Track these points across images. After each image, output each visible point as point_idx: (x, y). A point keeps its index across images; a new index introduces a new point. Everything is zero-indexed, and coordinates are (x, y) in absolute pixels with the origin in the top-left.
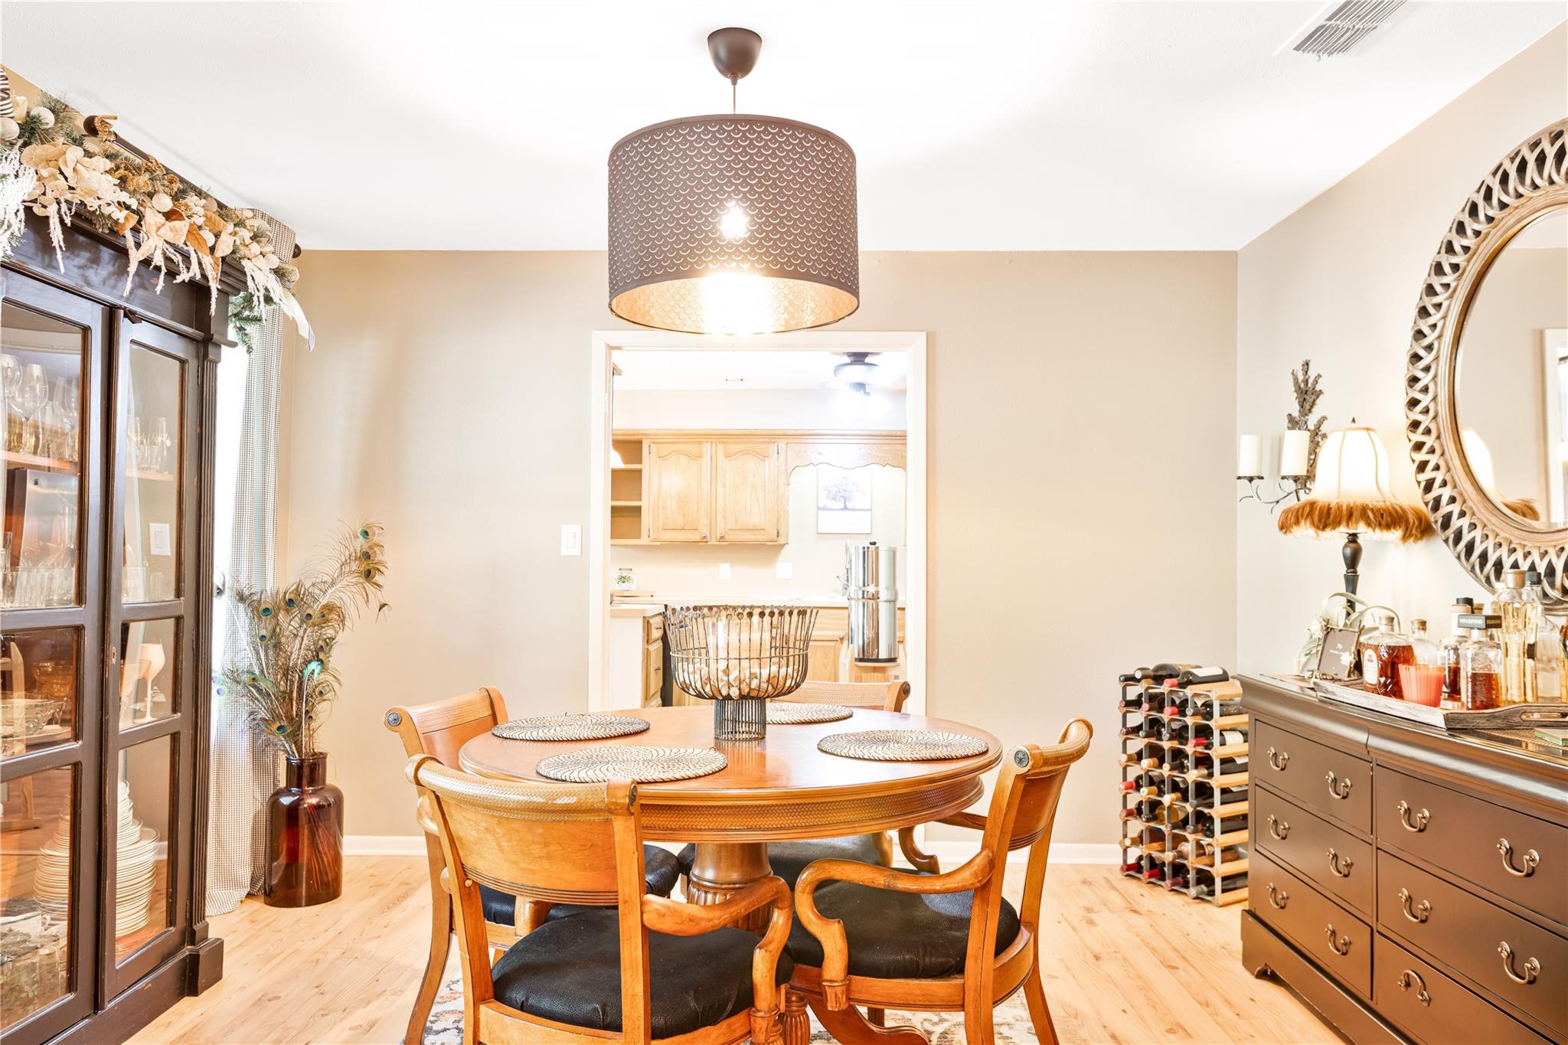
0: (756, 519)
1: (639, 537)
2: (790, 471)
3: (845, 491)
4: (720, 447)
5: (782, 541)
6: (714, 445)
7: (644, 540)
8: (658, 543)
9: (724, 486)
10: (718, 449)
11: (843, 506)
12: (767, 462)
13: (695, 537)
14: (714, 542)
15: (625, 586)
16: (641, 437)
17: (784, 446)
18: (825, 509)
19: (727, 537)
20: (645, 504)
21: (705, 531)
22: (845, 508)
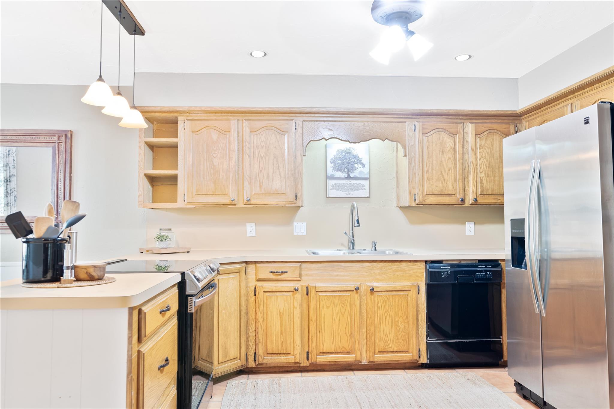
0: (277, 184)
1: (176, 201)
2: (305, 144)
3: (348, 163)
4: (246, 124)
5: (299, 203)
6: (241, 122)
7: (180, 204)
8: (193, 206)
9: (249, 156)
10: (244, 125)
11: (346, 175)
12: (286, 136)
13: (225, 200)
14: (241, 205)
15: (164, 244)
16: (176, 114)
17: (300, 123)
18: (333, 178)
19: (253, 201)
20: (181, 172)
21: (233, 195)
22: (349, 177)
